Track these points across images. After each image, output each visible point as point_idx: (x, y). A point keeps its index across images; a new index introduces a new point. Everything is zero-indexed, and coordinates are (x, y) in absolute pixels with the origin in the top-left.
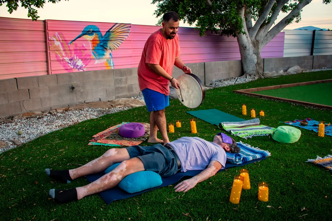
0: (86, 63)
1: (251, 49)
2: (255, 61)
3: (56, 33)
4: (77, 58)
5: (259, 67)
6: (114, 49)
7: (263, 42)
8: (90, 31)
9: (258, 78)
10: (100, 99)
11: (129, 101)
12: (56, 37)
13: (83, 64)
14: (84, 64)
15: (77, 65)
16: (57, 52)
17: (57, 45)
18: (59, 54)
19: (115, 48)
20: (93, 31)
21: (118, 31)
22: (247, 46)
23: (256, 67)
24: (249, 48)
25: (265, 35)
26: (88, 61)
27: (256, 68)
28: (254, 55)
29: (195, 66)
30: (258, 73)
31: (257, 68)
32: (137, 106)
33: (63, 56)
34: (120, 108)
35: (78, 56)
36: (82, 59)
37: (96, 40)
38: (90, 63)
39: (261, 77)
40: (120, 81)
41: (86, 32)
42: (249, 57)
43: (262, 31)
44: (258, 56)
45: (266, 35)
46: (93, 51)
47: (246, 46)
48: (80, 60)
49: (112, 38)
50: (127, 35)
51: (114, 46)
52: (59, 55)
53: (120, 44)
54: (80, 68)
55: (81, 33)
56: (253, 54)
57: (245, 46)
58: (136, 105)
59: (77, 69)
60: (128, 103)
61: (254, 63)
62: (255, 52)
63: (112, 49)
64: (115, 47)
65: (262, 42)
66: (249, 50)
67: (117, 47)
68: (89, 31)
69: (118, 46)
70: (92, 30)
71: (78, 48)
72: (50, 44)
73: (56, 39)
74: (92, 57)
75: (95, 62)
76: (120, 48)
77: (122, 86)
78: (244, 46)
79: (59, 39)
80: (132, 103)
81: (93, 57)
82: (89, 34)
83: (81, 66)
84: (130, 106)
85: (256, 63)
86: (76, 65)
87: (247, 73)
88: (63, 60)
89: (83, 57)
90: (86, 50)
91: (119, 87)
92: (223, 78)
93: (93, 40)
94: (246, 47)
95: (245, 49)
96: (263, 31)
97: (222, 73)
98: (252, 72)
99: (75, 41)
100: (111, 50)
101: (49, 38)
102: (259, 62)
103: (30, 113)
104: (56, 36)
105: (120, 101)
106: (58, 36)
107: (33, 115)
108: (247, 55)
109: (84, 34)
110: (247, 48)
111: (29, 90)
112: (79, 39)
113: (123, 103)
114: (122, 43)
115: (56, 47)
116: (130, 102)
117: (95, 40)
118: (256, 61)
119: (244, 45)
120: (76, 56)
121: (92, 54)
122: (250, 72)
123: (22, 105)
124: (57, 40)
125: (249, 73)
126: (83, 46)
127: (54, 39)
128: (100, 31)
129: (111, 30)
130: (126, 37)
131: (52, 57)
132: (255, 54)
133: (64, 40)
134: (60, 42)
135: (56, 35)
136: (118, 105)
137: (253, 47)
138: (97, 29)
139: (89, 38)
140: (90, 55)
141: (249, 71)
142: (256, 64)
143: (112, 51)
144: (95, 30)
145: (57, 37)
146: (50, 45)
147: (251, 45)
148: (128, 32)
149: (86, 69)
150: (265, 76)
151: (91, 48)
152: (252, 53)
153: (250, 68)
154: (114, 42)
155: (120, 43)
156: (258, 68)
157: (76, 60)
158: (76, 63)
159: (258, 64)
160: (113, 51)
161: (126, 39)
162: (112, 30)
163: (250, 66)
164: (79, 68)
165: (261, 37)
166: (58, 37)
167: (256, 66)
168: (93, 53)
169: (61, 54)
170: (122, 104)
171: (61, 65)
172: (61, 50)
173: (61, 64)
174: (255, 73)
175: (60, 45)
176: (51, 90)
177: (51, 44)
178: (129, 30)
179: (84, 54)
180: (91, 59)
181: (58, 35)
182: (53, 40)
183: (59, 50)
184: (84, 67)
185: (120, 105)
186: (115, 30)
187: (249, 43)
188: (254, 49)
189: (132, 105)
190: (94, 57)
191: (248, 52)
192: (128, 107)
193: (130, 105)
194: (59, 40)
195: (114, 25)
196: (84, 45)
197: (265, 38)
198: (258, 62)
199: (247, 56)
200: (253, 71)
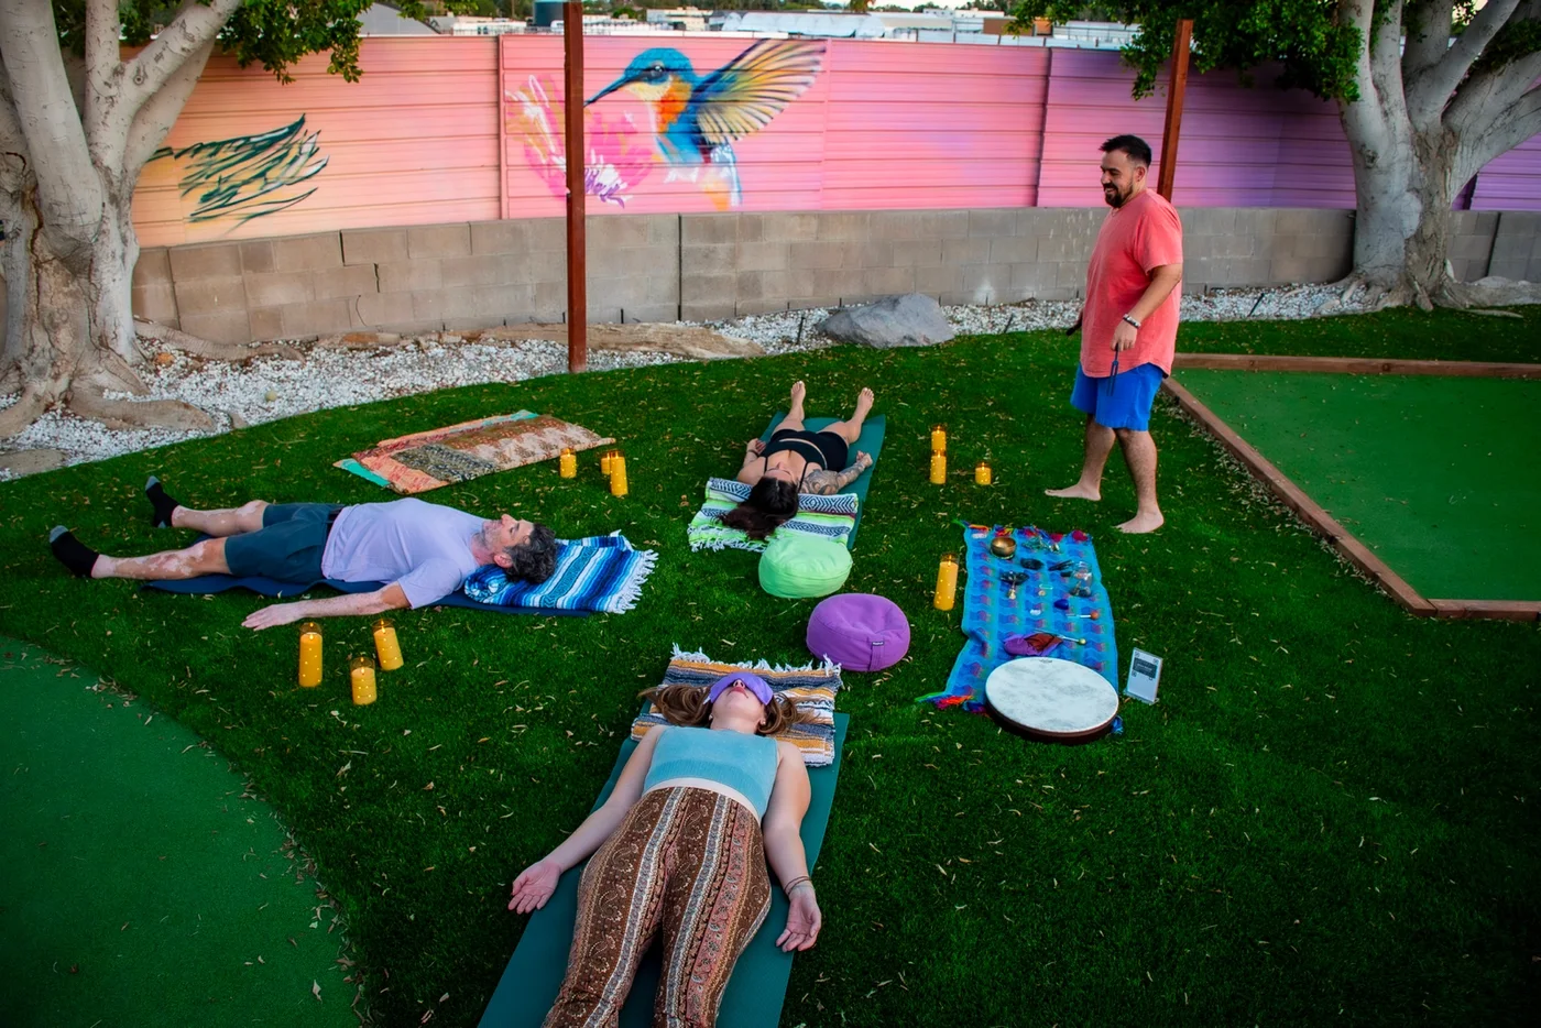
0: (630, 179)
1: (1397, 167)
2: (1406, 223)
3: (532, 77)
4: (598, 160)
5: (1419, 254)
6: (747, 132)
7: (1486, 139)
8: (654, 69)
9: (1405, 301)
10: (622, 311)
11: (684, 336)
12: (530, 91)
13: (619, 182)
14: (623, 181)
15: (600, 185)
16: (531, 141)
17: (533, 116)
18: (538, 146)
19: (749, 129)
20: (667, 70)
21: (767, 65)
22: (1381, 153)
23: (1406, 254)
24: (1391, 165)
25: (1503, 107)
26: (641, 171)
27: (1403, 257)
28: (1409, 196)
29: (1077, 220)
30: (1409, 283)
31: (1410, 258)
32: (709, 355)
33: (551, 154)
34: (645, 353)
35: (604, 154)
36: (617, 165)
37: (674, 101)
38: (646, 180)
39: (1417, 300)
40: (706, 256)
41: (637, 73)
42: (1383, 203)
43: (1489, 85)
44: (1431, 203)
45: (1510, 108)
46: (663, 138)
47: (1374, 153)
48: (611, 166)
49: (742, 91)
50: (805, 84)
51: (748, 123)
52: (536, 149)
53: (772, 115)
54: (610, 194)
55: (620, 76)
56: (1408, 191)
57: (1370, 154)
58: (704, 351)
59: (599, 198)
60: (679, 342)
61: (1402, 233)
62: (1418, 186)
63: (738, 132)
64: (753, 127)
65: (1481, 138)
66: (1388, 171)
67: (761, 126)
68: (649, 69)
69: (762, 122)
70: (660, 64)
71: (605, 127)
72: (509, 113)
73: (530, 96)
74: (653, 159)
75: (666, 174)
76: (768, 128)
77: (712, 275)
78: (1364, 151)
79: (540, 96)
80: (694, 345)
81: (659, 156)
82: (650, 80)
83: (613, 186)
84: (680, 352)
85: (1410, 234)
86: (596, 183)
87: (1360, 271)
88: (550, 165)
89: (622, 157)
90: (635, 133)
91: (699, 277)
92: (1228, 282)
93: (662, 101)
94: (1373, 159)
95: (1371, 165)
96: (1495, 88)
97: (1229, 257)
98: (1383, 272)
99: (597, 103)
100: (736, 134)
101: (507, 93)
102: (1428, 231)
103: (363, 337)
104: (528, 86)
105: (651, 331)
106: (534, 86)
107: (370, 344)
108: (1374, 195)
109: (628, 81)
110: (1381, 161)
111: (376, 266)
112: (610, 96)
113: (659, 340)
114: (782, 111)
115: (527, 122)
116: (686, 339)
117: (671, 99)
118: (1412, 223)
119: (1368, 147)
120: (597, 154)
121: (658, 149)
122: (1376, 270)
123: (352, 308)
124: (534, 101)
125: (1367, 275)
126: (624, 121)
127: (524, 97)
128: (694, 67)
129: (739, 65)
130: (802, 89)
131: (514, 153)
132: (1418, 191)
133: (555, 102)
134: (544, 106)
135: (530, 83)
136: (639, 344)
137: (1416, 159)
138: (682, 63)
139: (649, 92)
140: (648, 153)
141: (1370, 265)
142: (1408, 239)
143: (736, 139)
144: (675, 65)
145: (532, 89)
146: (508, 118)
147: (1404, 150)
148: (812, 71)
149: (630, 197)
150: (1446, 298)
151: (654, 128)
152: (1405, 181)
153: (1381, 251)
154: (748, 107)
155: (774, 113)
156: (1415, 256)
157: (598, 166)
158: (595, 176)
159: (1419, 238)
160: (740, 139)
161: (798, 96)
162: (745, 65)
163: (1382, 246)
164: (603, 192)
165: (1478, 115)
166: (537, 91)
167: (1405, 248)
168: (661, 144)
169: (543, 144)
170: (655, 343)
171: (542, 182)
172: (544, 133)
173: (543, 177)
174: (1395, 277)
175: (543, 118)
176: (447, 271)
177: (511, 114)
178: (817, 63)
179: (625, 149)
180: (651, 166)
181: (537, 84)
182: (520, 101)
183: (538, 134)
184: (625, 190)
185: (648, 343)
186: (756, 62)
187: (1393, 143)
188: (1416, 170)
189: (691, 349)
190: (663, 158)
191: (1380, 179)
192: (673, 354)
193: (681, 349)
194: (540, 101)
195: (751, 45)
196: (629, 117)
197: (1498, 123)
198: (1420, 230)
199: (1376, 200)
200: (1386, 269)
